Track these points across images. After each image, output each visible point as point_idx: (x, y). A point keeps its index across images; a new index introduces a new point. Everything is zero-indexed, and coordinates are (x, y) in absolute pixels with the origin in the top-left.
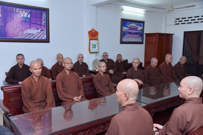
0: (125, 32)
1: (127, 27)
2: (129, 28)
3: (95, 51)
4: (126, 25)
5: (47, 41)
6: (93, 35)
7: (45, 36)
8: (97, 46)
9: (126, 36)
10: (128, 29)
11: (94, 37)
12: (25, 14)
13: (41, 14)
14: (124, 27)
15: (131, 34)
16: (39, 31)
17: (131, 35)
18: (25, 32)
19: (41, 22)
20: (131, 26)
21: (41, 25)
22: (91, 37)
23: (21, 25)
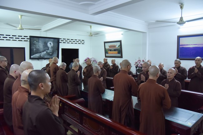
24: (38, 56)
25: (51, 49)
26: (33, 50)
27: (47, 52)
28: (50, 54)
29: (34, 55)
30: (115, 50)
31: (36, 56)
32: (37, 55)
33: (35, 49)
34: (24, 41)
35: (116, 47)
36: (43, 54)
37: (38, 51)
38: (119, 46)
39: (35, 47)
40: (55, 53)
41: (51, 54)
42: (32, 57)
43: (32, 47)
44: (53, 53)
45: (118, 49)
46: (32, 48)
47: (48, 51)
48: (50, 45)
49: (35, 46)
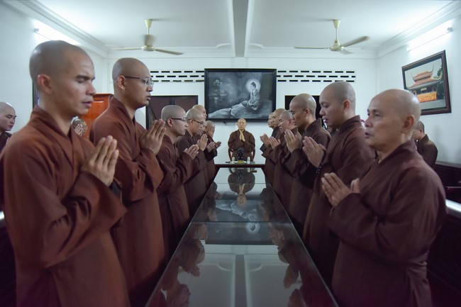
24: (224, 113)
25: (255, 98)
26: (213, 100)
27: (245, 105)
28: (252, 109)
29: (215, 113)
30: (429, 89)
31: (219, 114)
32: (222, 113)
33: (216, 98)
34: (197, 81)
35: (432, 78)
36: (234, 109)
37: (224, 104)
38: (439, 74)
39: (217, 93)
40: (265, 107)
41: (255, 109)
42: (210, 116)
43: (212, 94)
44: (260, 107)
45: (435, 85)
46: (210, 95)
47: (249, 103)
48: (253, 87)
49: (216, 91)
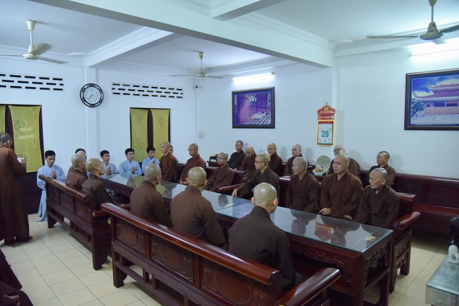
0: (419, 102)
1: (427, 91)
2: (435, 92)
3: (327, 142)
4: (425, 86)
5: (272, 126)
6: (326, 115)
7: (270, 121)
8: (330, 134)
9: (423, 112)
10: (432, 93)
11: (327, 119)
12: (252, 99)
13: (267, 94)
14: (416, 92)
15: (443, 106)
16: (264, 115)
17: (445, 107)
18: (252, 117)
19: (266, 104)
20: (442, 86)
21: (266, 108)
22: (322, 119)
23: (248, 110)
